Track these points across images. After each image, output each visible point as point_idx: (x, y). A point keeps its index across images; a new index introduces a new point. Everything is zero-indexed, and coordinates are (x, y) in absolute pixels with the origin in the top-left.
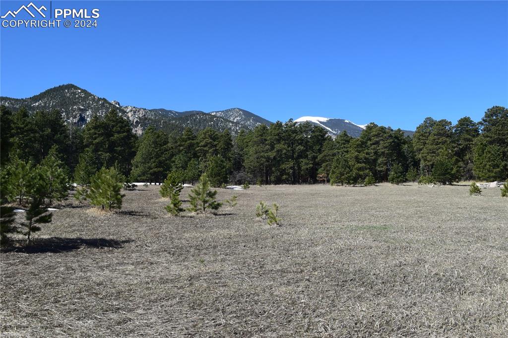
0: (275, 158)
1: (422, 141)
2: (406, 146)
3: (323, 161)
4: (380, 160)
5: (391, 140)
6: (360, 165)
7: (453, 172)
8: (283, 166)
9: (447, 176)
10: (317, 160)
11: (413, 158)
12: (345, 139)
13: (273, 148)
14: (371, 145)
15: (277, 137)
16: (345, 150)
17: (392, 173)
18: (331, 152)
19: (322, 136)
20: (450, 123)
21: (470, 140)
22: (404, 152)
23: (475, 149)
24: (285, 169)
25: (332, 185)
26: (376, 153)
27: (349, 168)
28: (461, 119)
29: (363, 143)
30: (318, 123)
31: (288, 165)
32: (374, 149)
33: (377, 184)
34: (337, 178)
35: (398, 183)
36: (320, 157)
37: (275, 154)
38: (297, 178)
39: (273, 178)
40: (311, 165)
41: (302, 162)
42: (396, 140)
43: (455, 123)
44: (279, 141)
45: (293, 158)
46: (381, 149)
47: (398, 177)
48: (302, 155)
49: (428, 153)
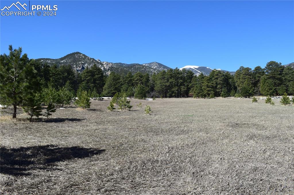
0: (169, 85)
1: (238, 77)
2: (231, 80)
3: (192, 87)
4: (218, 86)
5: (224, 77)
6: (209, 89)
7: (250, 92)
8: (173, 89)
9: (247, 94)
10: (189, 87)
11: (234, 85)
12: (202, 76)
13: (168, 81)
14: (214, 79)
15: (170, 76)
16: (202, 82)
17: (222, 92)
18: (195, 83)
19: (191, 76)
20: (251, 69)
21: (260, 77)
22: (230, 83)
23: (261, 81)
24: (174, 90)
25: (194, 98)
26: (216, 83)
27: (202, 90)
28: (256, 67)
29: (210, 78)
30: (194, 69)
31: (175, 89)
32: (215, 81)
33: (216, 98)
34: (196, 95)
35: (225, 97)
36: (190, 85)
37: (169, 84)
38: (179, 95)
39: (168, 95)
40: (186, 89)
41: (182, 87)
42: (226, 77)
43: (253, 69)
44: (171, 78)
45: (177, 85)
46: (218, 81)
47: (225, 95)
48: (182, 84)
49: (240, 83)
